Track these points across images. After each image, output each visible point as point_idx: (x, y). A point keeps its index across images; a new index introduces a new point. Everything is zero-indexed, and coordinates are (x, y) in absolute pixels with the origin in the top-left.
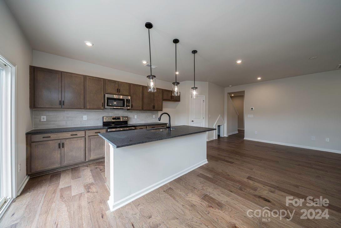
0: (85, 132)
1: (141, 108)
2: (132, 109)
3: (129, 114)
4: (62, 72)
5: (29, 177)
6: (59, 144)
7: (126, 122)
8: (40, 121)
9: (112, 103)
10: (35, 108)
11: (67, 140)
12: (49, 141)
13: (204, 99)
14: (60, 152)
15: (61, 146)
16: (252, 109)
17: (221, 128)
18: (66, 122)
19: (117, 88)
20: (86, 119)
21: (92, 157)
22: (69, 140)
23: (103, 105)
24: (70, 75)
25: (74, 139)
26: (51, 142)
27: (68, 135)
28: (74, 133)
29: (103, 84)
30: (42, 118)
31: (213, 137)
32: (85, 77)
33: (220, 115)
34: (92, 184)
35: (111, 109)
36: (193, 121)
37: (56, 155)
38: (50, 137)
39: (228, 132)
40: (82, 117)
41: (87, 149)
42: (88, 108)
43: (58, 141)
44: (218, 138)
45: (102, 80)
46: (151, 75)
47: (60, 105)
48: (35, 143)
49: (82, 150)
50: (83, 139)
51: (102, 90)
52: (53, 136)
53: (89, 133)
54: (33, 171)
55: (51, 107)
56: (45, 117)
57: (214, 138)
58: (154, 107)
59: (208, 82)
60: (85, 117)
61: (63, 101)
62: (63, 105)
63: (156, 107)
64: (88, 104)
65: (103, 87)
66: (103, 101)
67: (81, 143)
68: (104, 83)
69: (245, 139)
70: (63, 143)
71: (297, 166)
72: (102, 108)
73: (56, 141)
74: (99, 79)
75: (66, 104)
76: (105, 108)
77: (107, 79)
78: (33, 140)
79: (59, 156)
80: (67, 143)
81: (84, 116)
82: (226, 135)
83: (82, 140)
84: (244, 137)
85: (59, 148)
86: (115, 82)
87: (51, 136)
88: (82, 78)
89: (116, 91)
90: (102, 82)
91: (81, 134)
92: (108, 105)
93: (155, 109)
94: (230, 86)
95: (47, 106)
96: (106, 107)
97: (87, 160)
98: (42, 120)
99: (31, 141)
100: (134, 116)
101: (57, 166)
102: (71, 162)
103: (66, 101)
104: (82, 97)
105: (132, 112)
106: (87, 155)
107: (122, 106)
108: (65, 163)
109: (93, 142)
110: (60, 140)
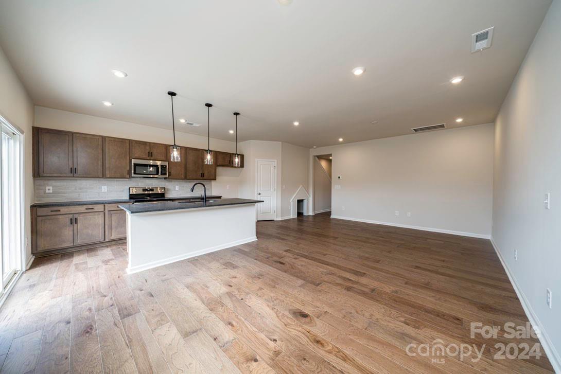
0: (104, 206)
1: (183, 177)
2: (171, 177)
3: (167, 184)
4: (73, 133)
5: (34, 257)
6: (71, 219)
7: (163, 195)
8: (45, 193)
9: (147, 170)
10: (40, 176)
11: (82, 215)
12: (59, 216)
13: (276, 164)
14: (72, 228)
15: (74, 221)
16: (339, 177)
17: (305, 203)
18: (79, 195)
19: (147, 152)
20: (106, 191)
21: (114, 237)
22: (84, 214)
23: (129, 173)
24: (84, 136)
25: (90, 214)
26: (61, 217)
27: (82, 209)
28: (90, 207)
29: (128, 147)
30: (47, 190)
31: (290, 215)
32: (104, 138)
33: (301, 186)
34: (111, 260)
35: (140, 177)
36: (260, 194)
37: (67, 233)
38: (59, 211)
39: (314, 210)
40: (101, 188)
41: (106, 227)
42: (108, 176)
43: (70, 215)
44: (298, 216)
45: (126, 141)
46: (175, 145)
47: (71, 173)
48: (41, 218)
49: (100, 228)
50: (102, 214)
51: (128, 153)
52: (63, 210)
53: (108, 207)
54: (40, 249)
55: (59, 175)
56: (51, 188)
57: (292, 216)
58: (203, 175)
59: (281, 143)
60: (104, 189)
61: (75, 169)
62: (75, 173)
63: (206, 175)
64: (107, 172)
65: (128, 150)
66: (128, 168)
67: (99, 219)
68: (129, 145)
69: (332, 217)
70: (76, 219)
71: (354, 241)
72: (128, 176)
73: (67, 216)
74: (123, 141)
75: (78, 172)
76: (131, 177)
77: (134, 140)
78: (39, 214)
79: (71, 233)
80: (80, 218)
81: (103, 187)
82: (311, 213)
83: (100, 216)
84: (331, 215)
85: (71, 223)
86: (145, 143)
87: (61, 210)
88: (100, 140)
89: (147, 155)
90: (128, 144)
91: (100, 208)
92: (135, 173)
93: (205, 177)
94: (315, 147)
95: (56, 175)
96: (133, 175)
97: (107, 240)
98: (47, 192)
99: (37, 214)
100: (175, 187)
101: (69, 244)
102: (86, 241)
103: (79, 169)
104: (100, 163)
105: (172, 181)
106: (107, 233)
107: (155, 173)
108: (79, 242)
109: (114, 218)
110: (72, 215)
